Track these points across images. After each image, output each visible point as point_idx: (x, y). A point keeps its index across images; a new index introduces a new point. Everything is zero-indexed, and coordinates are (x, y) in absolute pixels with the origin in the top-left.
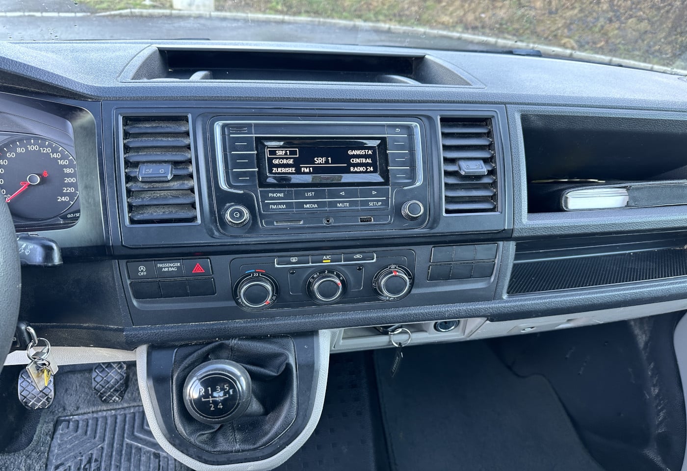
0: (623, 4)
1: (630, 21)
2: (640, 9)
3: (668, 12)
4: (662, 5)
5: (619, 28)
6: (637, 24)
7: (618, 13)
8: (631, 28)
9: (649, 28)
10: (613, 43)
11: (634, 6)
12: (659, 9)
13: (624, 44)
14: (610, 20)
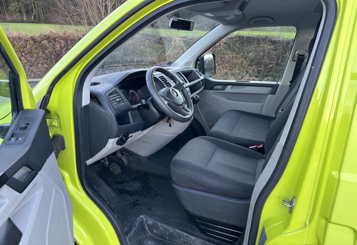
0: (32, 59)
1: (39, 65)
2: (40, 60)
3: (51, 60)
4: (47, 57)
5: (36, 68)
6: (42, 66)
7: (32, 63)
8: (41, 67)
9: (48, 66)
10: (37, 74)
11: (37, 59)
12: (47, 59)
13: (42, 74)
14: (31, 66)
